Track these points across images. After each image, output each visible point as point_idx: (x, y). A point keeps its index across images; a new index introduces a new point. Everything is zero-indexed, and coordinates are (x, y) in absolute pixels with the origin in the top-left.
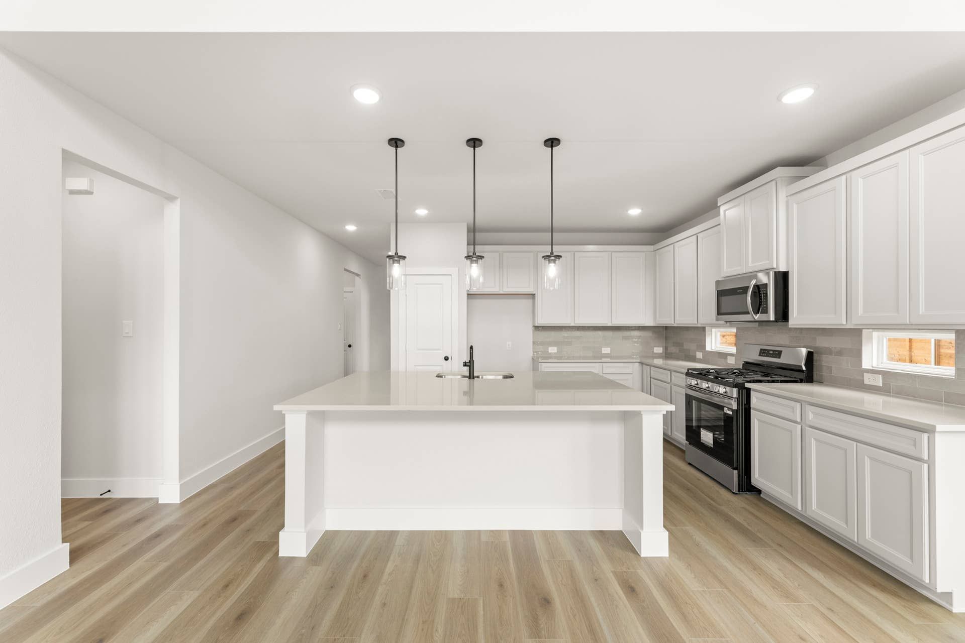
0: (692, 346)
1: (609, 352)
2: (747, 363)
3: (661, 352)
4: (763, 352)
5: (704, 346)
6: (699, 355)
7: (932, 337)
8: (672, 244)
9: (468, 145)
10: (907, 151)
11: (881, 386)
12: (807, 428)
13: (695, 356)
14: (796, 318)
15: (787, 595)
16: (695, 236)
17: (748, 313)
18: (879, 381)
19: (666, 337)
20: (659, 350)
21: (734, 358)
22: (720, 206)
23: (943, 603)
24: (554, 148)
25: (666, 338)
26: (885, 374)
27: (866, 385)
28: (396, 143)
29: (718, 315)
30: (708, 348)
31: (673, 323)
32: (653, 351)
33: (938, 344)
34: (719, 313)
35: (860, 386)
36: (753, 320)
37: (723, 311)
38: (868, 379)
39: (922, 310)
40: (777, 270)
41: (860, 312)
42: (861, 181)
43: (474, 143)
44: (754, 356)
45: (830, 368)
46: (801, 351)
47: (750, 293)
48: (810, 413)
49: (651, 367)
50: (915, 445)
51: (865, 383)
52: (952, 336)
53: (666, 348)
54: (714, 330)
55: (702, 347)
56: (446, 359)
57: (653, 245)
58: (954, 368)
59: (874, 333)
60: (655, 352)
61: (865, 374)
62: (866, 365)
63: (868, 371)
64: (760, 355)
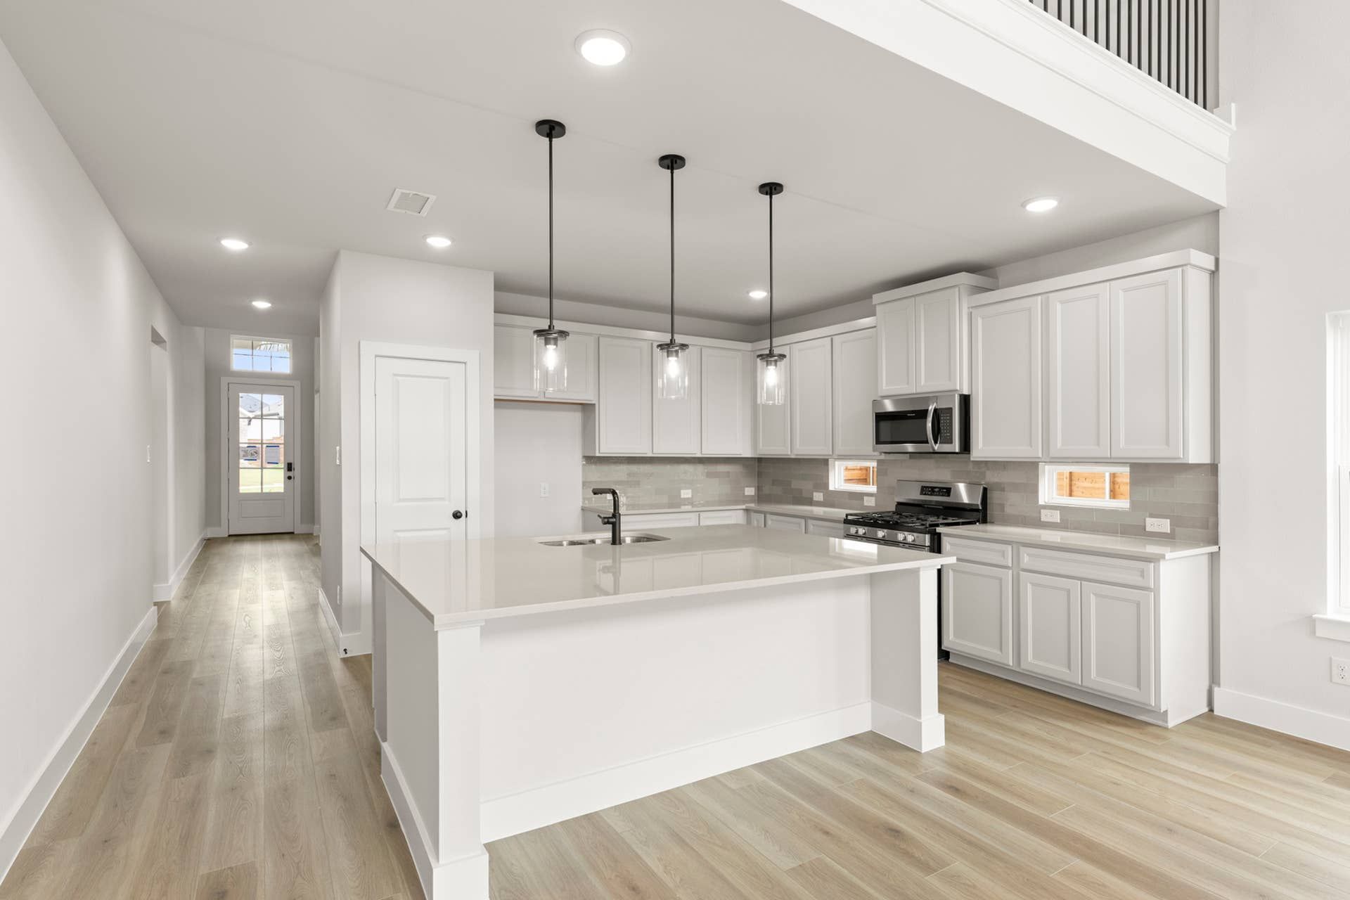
0: (806, 486)
1: (690, 496)
2: (899, 504)
3: (753, 494)
4: (926, 490)
5: (827, 485)
6: (818, 496)
7: (1107, 471)
8: (788, 344)
9: (661, 165)
10: (1108, 284)
11: (1059, 521)
12: (1021, 572)
13: (812, 499)
14: (980, 449)
15: (1071, 752)
16: (829, 338)
17: (927, 442)
18: (1056, 517)
19: (758, 472)
20: (750, 491)
21: (873, 499)
22: (875, 305)
23: (1160, 723)
24: (773, 196)
25: (760, 475)
26: (1063, 509)
27: (1043, 522)
28: (551, 129)
29: (876, 444)
30: (831, 488)
31: (789, 453)
32: (744, 494)
33: (1113, 476)
34: (878, 442)
35: (1038, 524)
36: (931, 451)
37: (882, 439)
38: (1046, 516)
39: (1122, 444)
40: (961, 393)
41: (1059, 445)
42: (1059, 306)
43: (672, 162)
44: (914, 495)
45: (1002, 506)
46: (958, 485)
47: (930, 419)
48: (1025, 555)
49: (768, 516)
50: (1143, 576)
51: (1042, 520)
52: (1127, 470)
53: (759, 489)
54: (837, 463)
55: (823, 485)
56: (457, 515)
57: (751, 342)
58: (1129, 501)
59: (1046, 467)
60: (746, 494)
61: (1042, 511)
62: (1041, 502)
63: (1045, 507)
64: (921, 494)
